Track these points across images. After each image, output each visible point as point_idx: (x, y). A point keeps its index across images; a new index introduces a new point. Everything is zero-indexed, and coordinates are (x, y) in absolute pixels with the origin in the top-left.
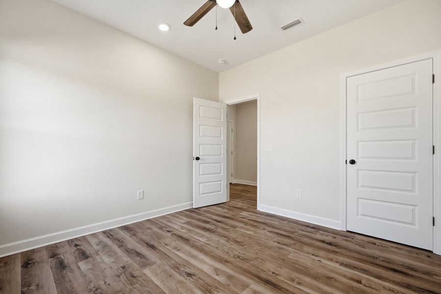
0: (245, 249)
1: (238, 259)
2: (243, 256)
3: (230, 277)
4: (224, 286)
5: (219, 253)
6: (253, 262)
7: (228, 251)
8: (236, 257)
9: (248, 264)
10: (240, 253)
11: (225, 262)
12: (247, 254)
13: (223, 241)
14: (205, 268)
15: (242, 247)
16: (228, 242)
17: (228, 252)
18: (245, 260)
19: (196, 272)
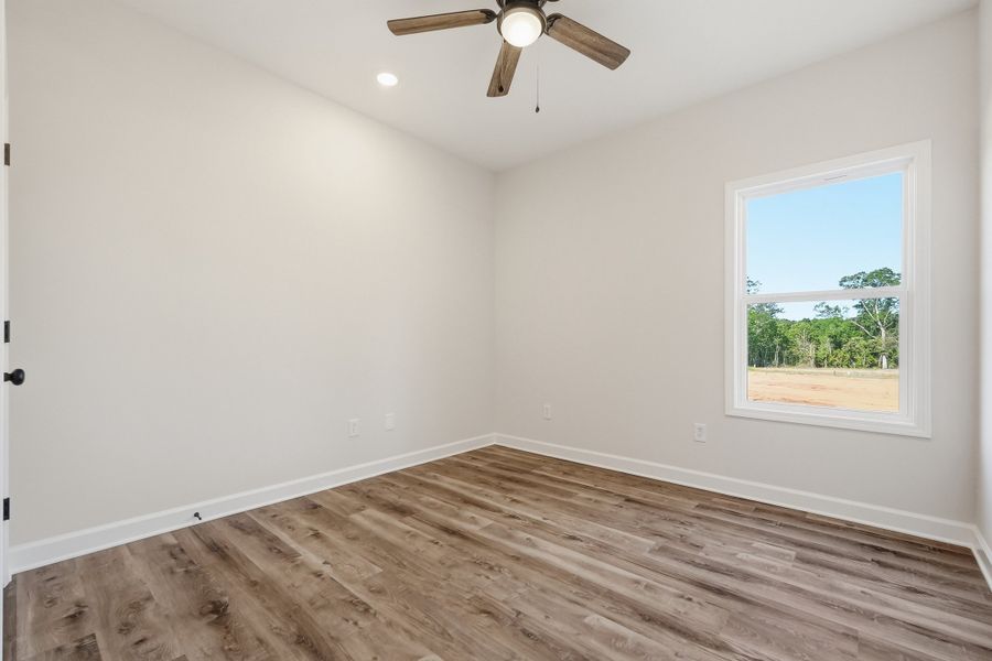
0: (473, 588)
1: (493, 564)
2: (482, 571)
3: (510, 537)
4: (517, 528)
5: (537, 578)
6: (465, 559)
7: (515, 582)
8: (496, 569)
9: (475, 555)
10: (488, 578)
11: (517, 558)
12: (471, 576)
13: (535, 616)
14: (552, 547)
15: (480, 594)
16: (519, 613)
17: (516, 578)
18: (478, 563)
19: (564, 541)
